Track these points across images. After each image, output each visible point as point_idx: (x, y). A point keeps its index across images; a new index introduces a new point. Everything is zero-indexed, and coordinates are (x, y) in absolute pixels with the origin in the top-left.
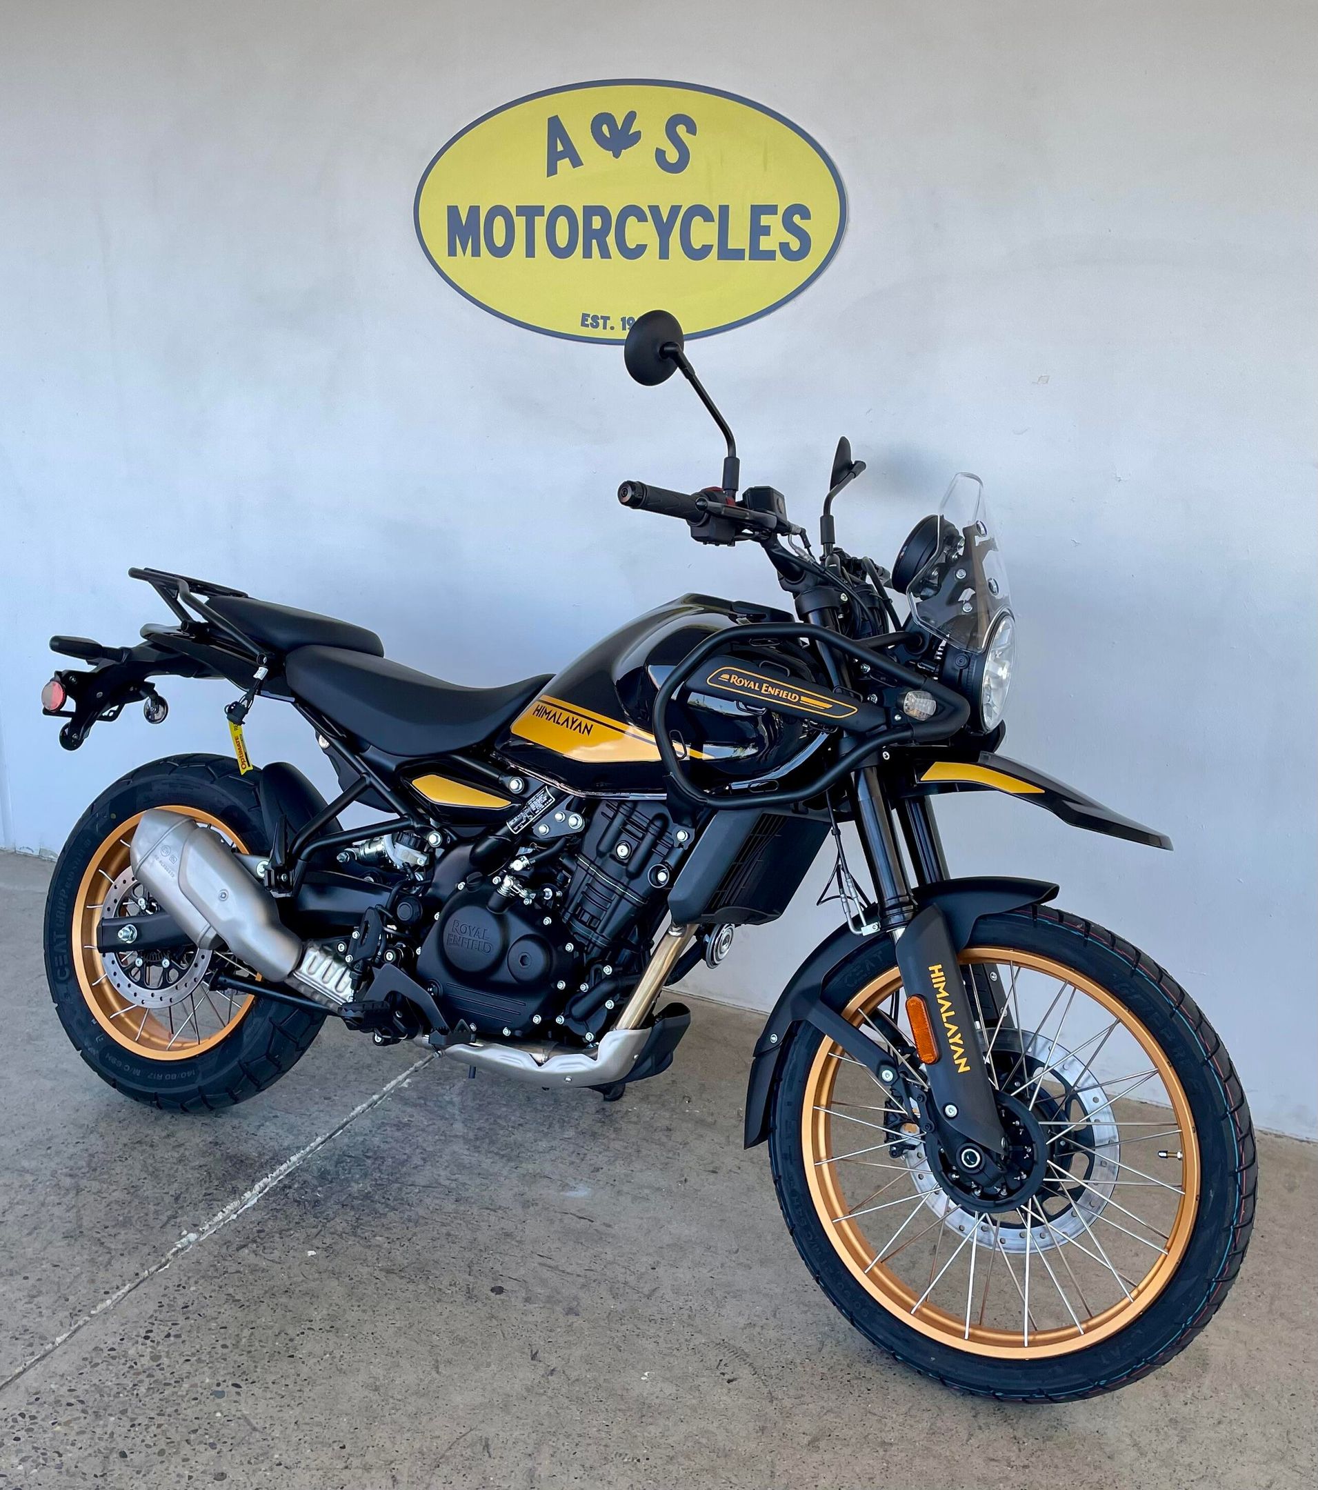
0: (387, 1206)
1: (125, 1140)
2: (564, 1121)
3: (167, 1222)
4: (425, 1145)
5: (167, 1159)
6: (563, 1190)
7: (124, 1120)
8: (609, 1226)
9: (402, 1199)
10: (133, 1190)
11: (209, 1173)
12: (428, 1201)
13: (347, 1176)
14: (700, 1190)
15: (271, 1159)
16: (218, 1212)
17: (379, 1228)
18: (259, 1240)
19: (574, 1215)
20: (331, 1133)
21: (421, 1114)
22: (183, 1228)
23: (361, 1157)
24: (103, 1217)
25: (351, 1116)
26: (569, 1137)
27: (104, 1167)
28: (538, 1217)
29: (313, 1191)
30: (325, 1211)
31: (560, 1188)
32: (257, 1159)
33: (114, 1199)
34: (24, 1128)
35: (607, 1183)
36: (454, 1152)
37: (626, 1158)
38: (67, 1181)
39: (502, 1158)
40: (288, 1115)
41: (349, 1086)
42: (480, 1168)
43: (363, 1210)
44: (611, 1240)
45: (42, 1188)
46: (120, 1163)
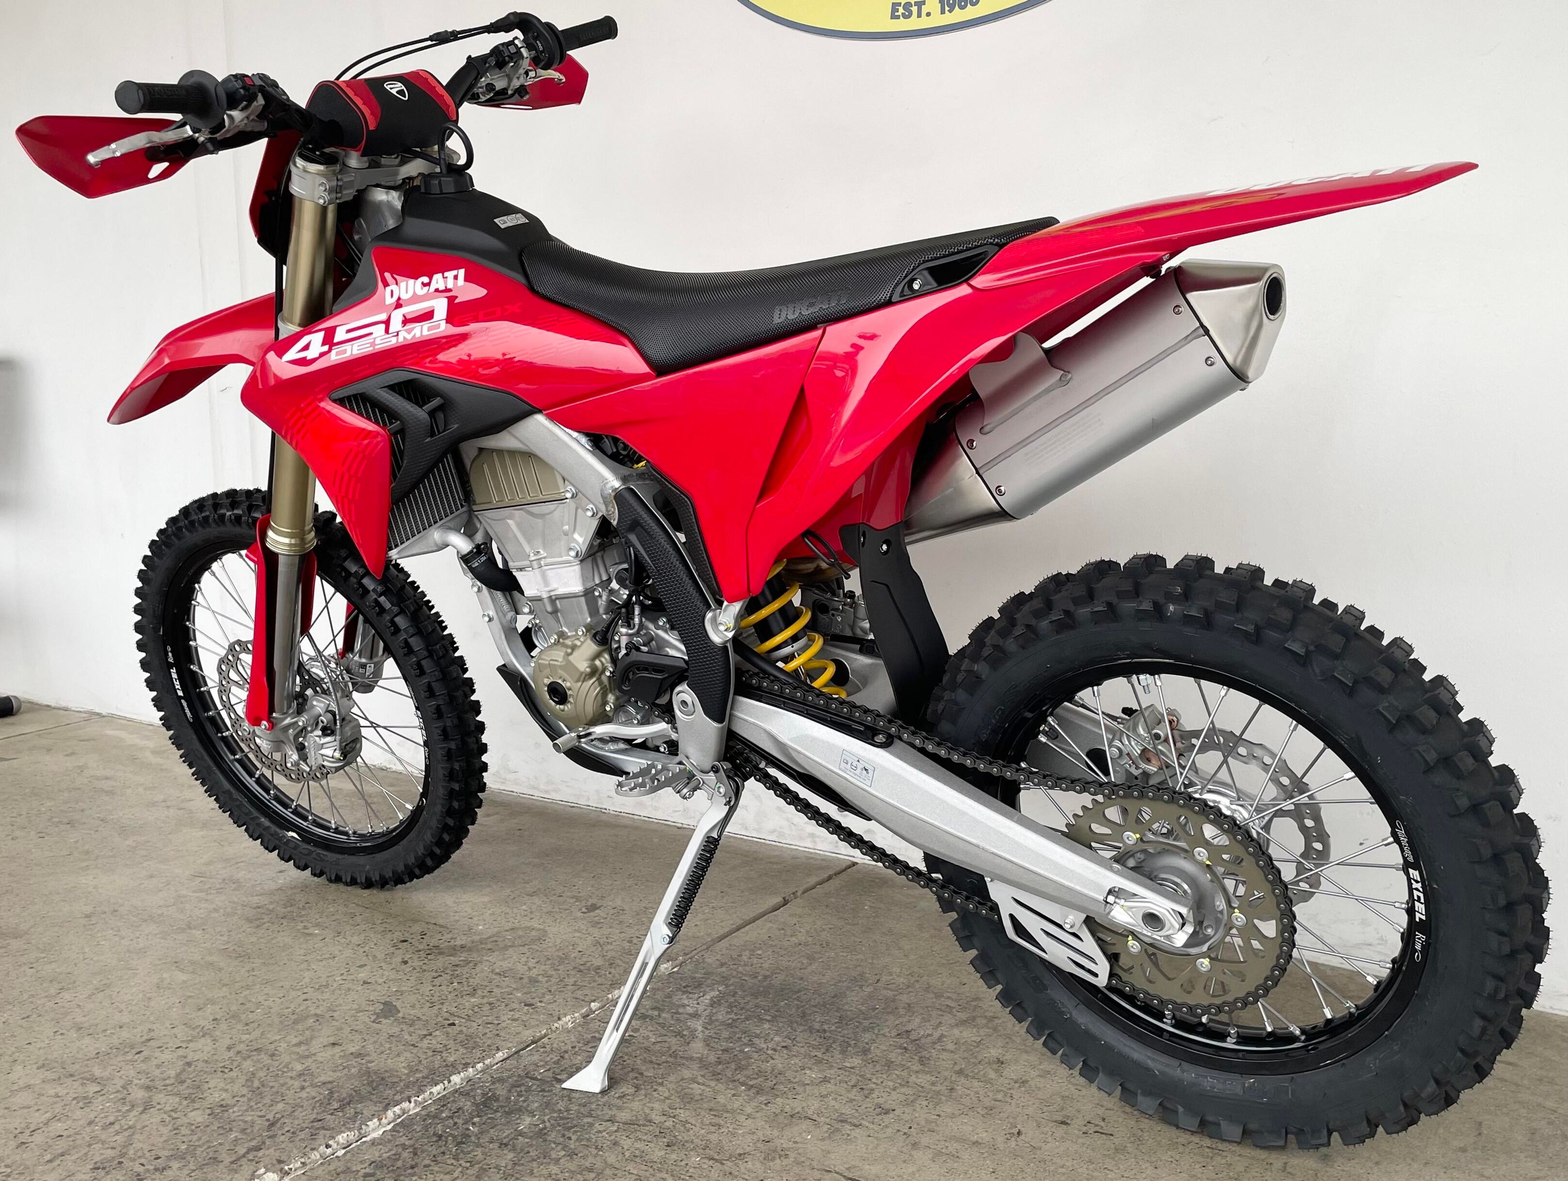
0: (563, 1148)
1: (242, 1047)
2: (850, 1045)
3: (244, 1156)
4: (644, 1068)
5: (284, 1072)
6: (830, 1137)
7: (252, 1022)
9: (588, 1140)
10: (219, 1109)
11: (331, 1093)
12: (626, 1143)
13: (521, 1104)
14: (1040, 1149)
15: (423, 1077)
16: (320, 1145)
19: (841, 1175)
20: (522, 1046)
21: (650, 1028)
22: (262, 1164)
24: (160, 1144)
25: (553, 1028)
26: (853, 1065)
27: (197, 1079)
28: (784, 1174)
29: (466, 1123)
30: (473, 1151)
31: (827, 1135)
32: (404, 1077)
33: (188, 1121)
34: (121, 1027)
35: (899, 1131)
36: (682, 1079)
37: (932, 1097)
38: (139, 1094)
39: (749, 1090)
40: (468, 1023)
41: (562, 991)
42: (714, 1101)
43: (528, 1152)
45: (102, 1101)
46: (222, 1073)
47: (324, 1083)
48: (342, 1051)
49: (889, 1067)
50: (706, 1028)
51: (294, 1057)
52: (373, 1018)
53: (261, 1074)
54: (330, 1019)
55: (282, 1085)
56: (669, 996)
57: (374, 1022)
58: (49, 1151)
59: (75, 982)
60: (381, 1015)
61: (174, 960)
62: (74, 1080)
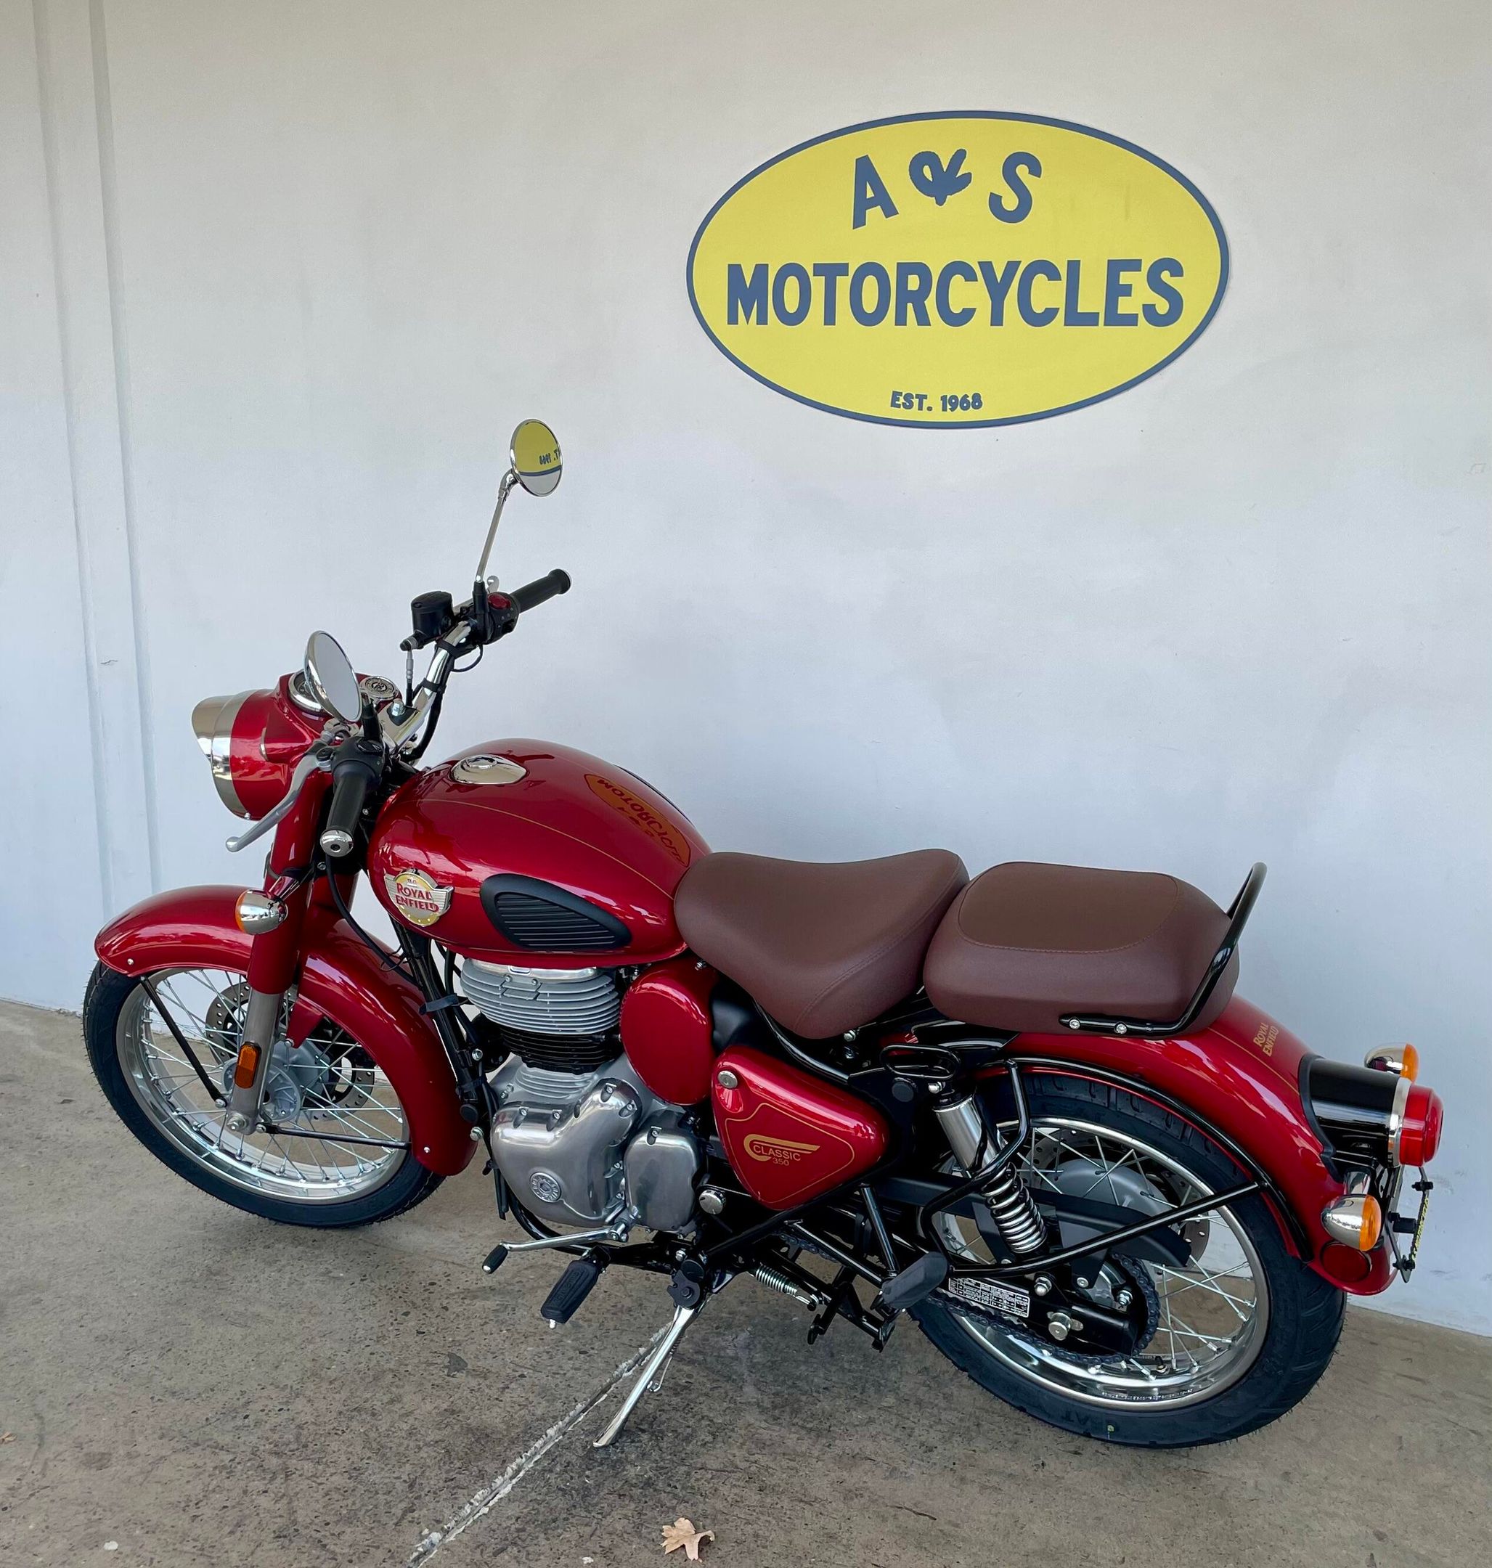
0: (675, 1496)
1: (337, 1406)
2: (880, 1385)
3: (403, 1517)
4: (711, 1415)
5: (394, 1432)
6: (891, 1476)
8: (957, 1526)
9: (692, 1488)
10: (355, 1472)
11: (448, 1451)
12: (724, 1490)
14: (1063, 1478)
15: (522, 1432)
16: (464, 1504)
18: (520, 1542)
19: (911, 1510)
20: (595, 1396)
22: (423, 1525)
24: (321, 1510)
25: (615, 1376)
26: (889, 1405)
27: (317, 1442)
28: (865, 1513)
29: (580, 1476)
30: (598, 1503)
31: (887, 1474)
32: (505, 1433)
33: (333, 1486)
34: (213, 1390)
35: (945, 1466)
36: (748, 1425)
37: (964, 1433)
38: (272, 1461)
39: (810, 1433)
40: (537, 1374)
41: (605, 1337)
42: (783, 1445)
43: (646, 1502)
44: (961, 1544)
45: (242, 1470)
46: (336, 1437)
47: (437, 1442)
48: (434, 1407)
49: (920, 1404)
50: (751, 1372)
51: (393, 1415)
52: (446, 1371)
53: (374, 1435)
54: (407, 1374)
57: (448, 1376)
58: (224, 1522)
60: (452, 1368)
61: (220, 1313)
62: (203, 1450)
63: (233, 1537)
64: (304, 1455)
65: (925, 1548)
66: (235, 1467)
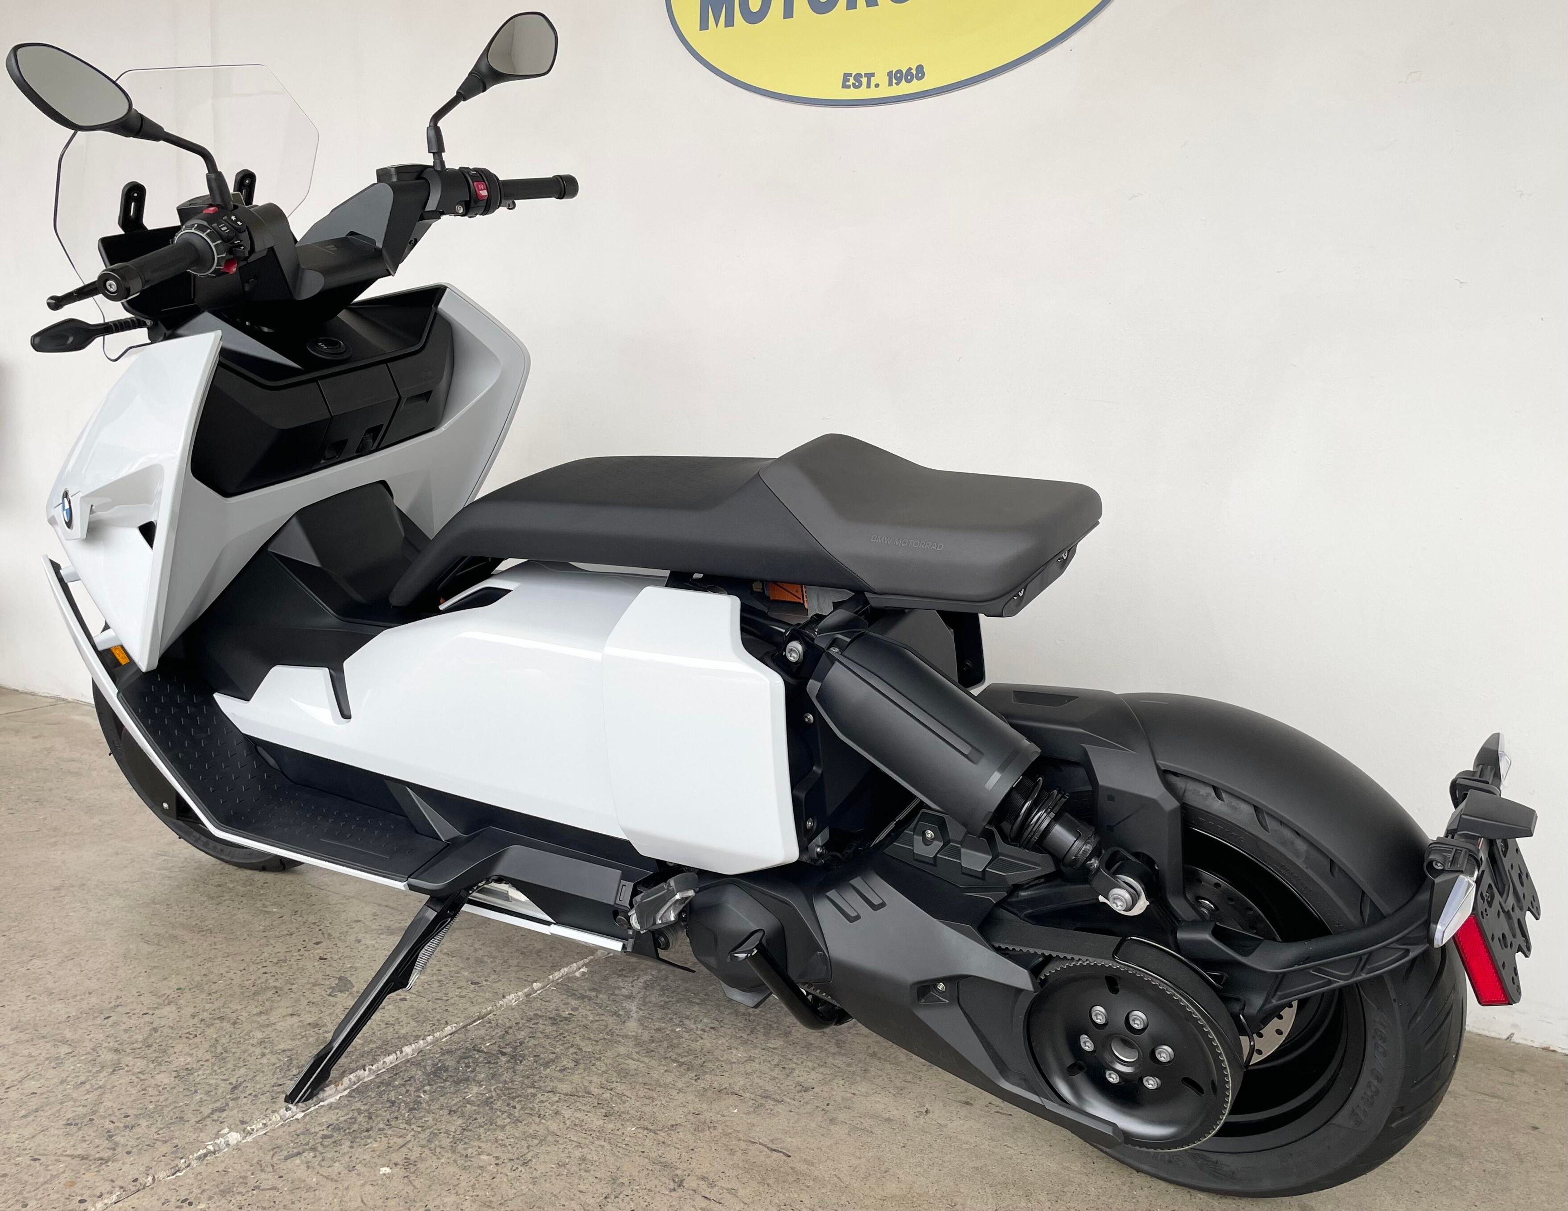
0: (508, 1117)
1: (205, 1015)
2: (773, 1028)
3: (209, 1116)
4: (582, 1044)
5: (245, 1040)
6: (754, 1112)
7: (216, 992)
8: (813, 1164)
9: (532, 1109)
10: (184, 1073)
11: (291, 1059)
12: (567, 1113)
13: (468, 1075)
14: (946, 1126)
15: (377, 1048)
16: (280, 1108)
17: (489, 1144)
18: (320, 1148)
19: (765, 1146)
20: (469, 1021)
21: (588, 1008)
22: (226, 1126)
23: (495, 1052)
24: (129, 1104)
25: (498, 1005)
26: (775, 1046)
27: (164, 1044)
28: (713, 1144)
29: (417, 1090)
30: (424, 1116)
31: (752, 1109)
32: (359, 1047)
33: (154, 1083)
34: (90, 993)
35: (817, 1107)
36: (618, 1056)
37: (847, 1077)
38: (108, 1057)
39: (680, 1066)
40: (419, 999)
41: (507, 972)
42: (648, 1076)
43: (476, 1119)
44: (811, 1183)
45: (72, 1062)
46: (187, 1040)
47: (284, 1051)
48: (300, 1021)
49: (808, 1048)
50: (640, 1009)
51: (255, 1025)
52: (329, 991)
53: (223, 1040)
54: (289, 991)
55: (244, 1052)
56: (606, 979)
57: (329, 995)
58: (24, 1107)
59: (46, 950)
60: (337, 989)
61: (140, 933)
62: (46, 1042)
63: (24, 1121)
64: (142, 1054)
65: (768, 1185)
66: (69, 1059)
